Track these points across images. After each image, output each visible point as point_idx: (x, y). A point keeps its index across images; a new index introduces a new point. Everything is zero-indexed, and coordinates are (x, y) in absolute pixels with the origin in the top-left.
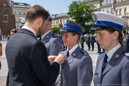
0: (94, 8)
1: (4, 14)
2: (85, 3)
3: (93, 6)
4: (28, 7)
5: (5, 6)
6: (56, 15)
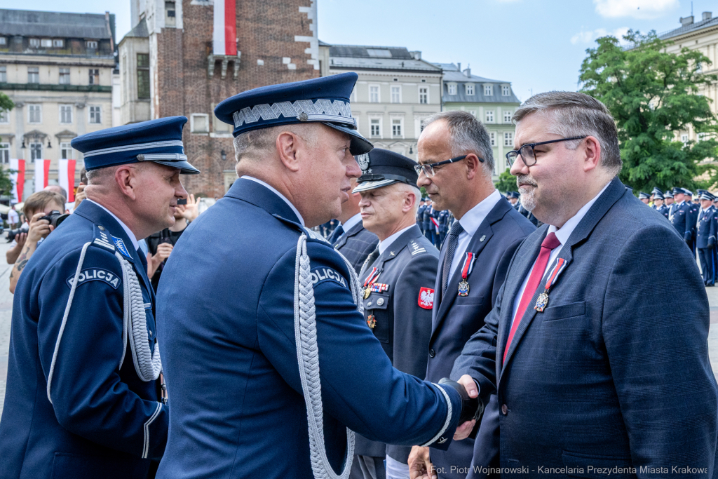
0: (705, 68)
2: (658, 43)
3: (699, 58)
4: (409, 64)
5: (292, 67)
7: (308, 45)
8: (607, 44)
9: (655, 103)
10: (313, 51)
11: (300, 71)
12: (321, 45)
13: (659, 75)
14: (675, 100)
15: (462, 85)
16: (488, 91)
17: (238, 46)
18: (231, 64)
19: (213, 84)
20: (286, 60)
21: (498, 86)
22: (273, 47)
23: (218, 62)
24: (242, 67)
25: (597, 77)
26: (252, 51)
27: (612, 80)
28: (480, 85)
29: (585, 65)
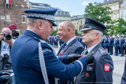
0: (110, 11)
1: (22, 15)
2: (101, 5)
5: (23, 7)
6: (77, 16)
7: (27, 2)
8: (90, 5)
9: (100, 17)
10: (28, 3)
11: (25, 8)
12: (30, 2)
13: (101, 12)
14: (104, 17)
15: (59, 12)
16: (64, 14)
17: (12, 2)
18: (10, 6)
19: (6, 10)
20: (22, 5)
21: (66, 13)
22: (19, 2)
23: (7, 5)
24: (12, 6)
25: (88, 11)
26: (15, 3)
27: (92, 12)
28: (63, 12)
29: (86, 9)
